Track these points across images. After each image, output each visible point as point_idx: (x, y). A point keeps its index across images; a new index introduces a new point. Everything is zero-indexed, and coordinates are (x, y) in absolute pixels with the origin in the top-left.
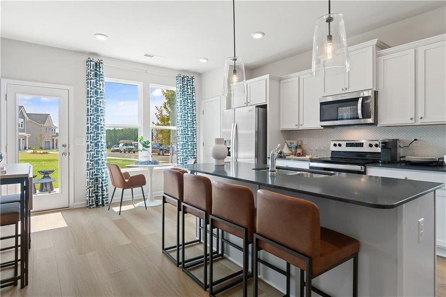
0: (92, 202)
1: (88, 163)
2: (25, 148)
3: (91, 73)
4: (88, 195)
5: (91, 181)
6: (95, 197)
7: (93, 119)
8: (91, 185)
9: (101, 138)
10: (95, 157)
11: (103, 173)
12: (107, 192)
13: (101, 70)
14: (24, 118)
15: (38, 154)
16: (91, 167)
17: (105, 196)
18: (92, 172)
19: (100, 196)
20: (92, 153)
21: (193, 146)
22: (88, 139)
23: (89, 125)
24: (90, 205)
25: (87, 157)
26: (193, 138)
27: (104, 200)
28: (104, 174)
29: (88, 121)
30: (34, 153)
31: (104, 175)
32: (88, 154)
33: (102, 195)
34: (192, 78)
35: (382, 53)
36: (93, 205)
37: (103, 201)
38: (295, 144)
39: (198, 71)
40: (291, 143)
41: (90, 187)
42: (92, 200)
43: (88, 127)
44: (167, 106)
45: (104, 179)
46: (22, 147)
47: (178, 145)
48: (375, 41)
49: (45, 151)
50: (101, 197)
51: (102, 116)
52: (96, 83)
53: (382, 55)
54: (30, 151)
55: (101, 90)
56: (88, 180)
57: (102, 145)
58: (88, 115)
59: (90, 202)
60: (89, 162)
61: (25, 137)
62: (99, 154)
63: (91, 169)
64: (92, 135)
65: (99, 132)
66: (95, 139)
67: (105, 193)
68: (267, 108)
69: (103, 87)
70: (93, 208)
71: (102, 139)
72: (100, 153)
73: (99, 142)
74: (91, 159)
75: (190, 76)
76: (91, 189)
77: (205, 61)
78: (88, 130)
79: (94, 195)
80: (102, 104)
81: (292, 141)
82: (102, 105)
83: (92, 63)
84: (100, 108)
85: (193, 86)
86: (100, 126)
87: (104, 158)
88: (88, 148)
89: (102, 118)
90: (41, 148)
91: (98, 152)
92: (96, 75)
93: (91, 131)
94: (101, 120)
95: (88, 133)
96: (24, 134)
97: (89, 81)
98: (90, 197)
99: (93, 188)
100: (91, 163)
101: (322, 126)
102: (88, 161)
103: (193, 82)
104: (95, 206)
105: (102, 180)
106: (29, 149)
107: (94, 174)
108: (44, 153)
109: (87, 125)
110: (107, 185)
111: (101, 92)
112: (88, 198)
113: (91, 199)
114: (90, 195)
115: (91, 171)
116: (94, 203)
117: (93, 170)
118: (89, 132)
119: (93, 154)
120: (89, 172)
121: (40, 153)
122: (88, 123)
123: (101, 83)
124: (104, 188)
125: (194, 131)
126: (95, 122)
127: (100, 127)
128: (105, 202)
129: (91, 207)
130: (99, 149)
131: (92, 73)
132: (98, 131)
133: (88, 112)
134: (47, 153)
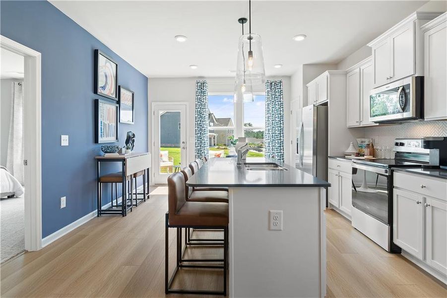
2: (215, 145)
14: (213, 122)
30: (218, 148)
34: (281, 82)
35: (427, 27)
38: (367, 143)
39: (286, 75)
40: (362, 142)
46: (213, 144)
48: (414, 16)
53: (428, 30)
61: (215, 136)
68: (327, 105)
75: (278, 80)
77: (279, 66)
81: (363, 140)
96: (214, 134)
101: (376, 122)
125: (281, 131)
134: (226, 149)
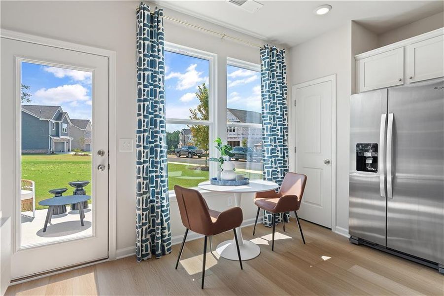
0: (147, 250)
1: (139, 183)
3: (144, 30)
4: (140, 239)
5: (145, 213)
6: (150, 240)
7: (148, 108)
8: (144, 221)
9: (161, 139)
10: (151, 172)
11: (163, 199)
12: (169, 231)
13: (160, 26)
15: (79, 155)
16: (144, 190)
17: (167, 237)
18: (147, 198)
19: (158, 238)
20: (146, 165)
21: (284, 153)
22: (140, 142)
23: (142, 118)
24: (143, 256)
25: (139, 174)
26: (284, 141)
27: (165, 244)
28: (165, 201)
29: (139, 110)
31: (165, 203)
32: (139, 168)
33: (163, 236)
36: (148, 254)
37: (163, 247)
41: (144, 224)
42: (146, 245)
43: (140, 121)
44: (201, 109)
45: (165, 208)
47: (264, 151)
49: (86, 153)
50: (160, 241)
51: (162, 102)
52: (153, 47)
54: (73, 153)
55: (161, 60)
56: (140, 212)
57: (161, 152)
58: (139, 101)
59: (142, 250)
60: (141, 180)
62: (157, 167)
63: (145, 193)
64: (146, 134)
65: (157, 129)
66: (151, 143)
67: (166, 232)
69: (163, 55)
70: (148, 259)
71: (162, 142)
72: (159, 165)
73: (156, 146)
74: (145, 176)
76: (144, 228)
78: (140, 126)
79: (148, 236)
80: (161, 82)
82: (161, 85)
83: (147, 13)
84: (158, 90)
85: (283, 63)
86: (158, 120)
87: (164, 174)
88: (139, 158)
89: (161, 106)
90: (82, 150)
91: (154, 164)
92: (152, 35)
93: (145, 128)
94: (160, 109)
95: (139, 132)
97: (142, 42)
98: (142, 241)
99: (147, 226)
100: (145, 182)
102: (139, 180)
103: (283, 58)
104: (150, 256)
105: (162, 211)
106: (72, 151)
107: (149, 200)
108: (85, 155)
109: (138, 118)
110: (169, 219)
111: (160, 63)
112: (139, 244)
113: (144, 244)
114: (144, 238)
115: (145, 196)
116: (149, 251)
117: (148, 195)
118: (142, 129)
119: (147, 167)
120: (141, 198)
121: (82, 155)
122: (139, 115)
123: (160, 47)
124: (165, 225)
126: (150, 113)
127: (158, 122)
128: (166, 248)
129: (145, 258)
130: (158, 159)
131: (147, 28)
132: (156, 127)
133: (140, 95)
